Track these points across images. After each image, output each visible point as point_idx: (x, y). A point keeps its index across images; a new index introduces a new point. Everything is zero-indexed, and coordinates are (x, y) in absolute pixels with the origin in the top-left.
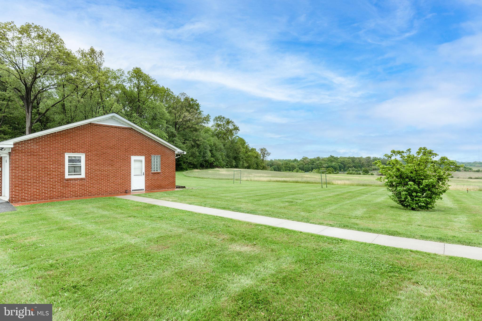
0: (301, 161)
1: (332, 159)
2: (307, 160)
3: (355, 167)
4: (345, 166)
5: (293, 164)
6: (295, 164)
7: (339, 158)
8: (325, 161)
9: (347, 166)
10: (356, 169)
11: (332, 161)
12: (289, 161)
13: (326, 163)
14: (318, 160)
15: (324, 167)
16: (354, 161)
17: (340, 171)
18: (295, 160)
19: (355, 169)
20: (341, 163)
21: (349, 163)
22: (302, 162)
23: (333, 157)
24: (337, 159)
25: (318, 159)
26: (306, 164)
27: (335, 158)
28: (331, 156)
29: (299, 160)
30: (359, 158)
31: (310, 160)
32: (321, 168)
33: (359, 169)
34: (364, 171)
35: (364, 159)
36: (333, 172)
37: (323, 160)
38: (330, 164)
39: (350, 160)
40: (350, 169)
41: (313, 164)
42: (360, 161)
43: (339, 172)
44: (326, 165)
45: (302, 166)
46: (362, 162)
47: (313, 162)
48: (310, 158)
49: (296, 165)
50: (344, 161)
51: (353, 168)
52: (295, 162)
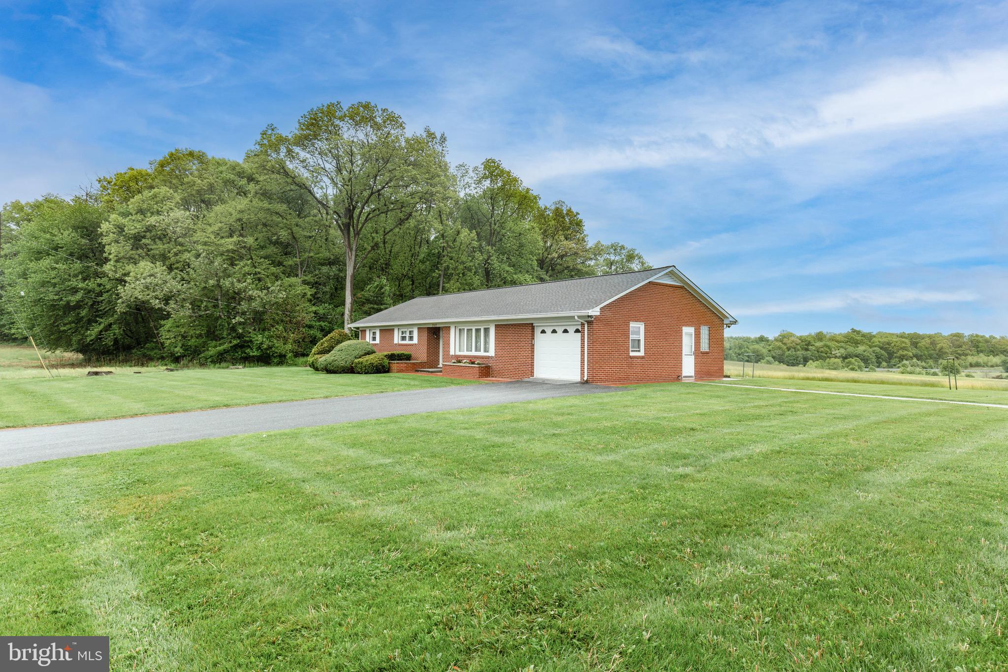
0: (776, 340)
1: (854, 338)
2: (793, 339)
3: (919, 357)
4: (891, 355)
5: (756, 346)
6: (761, 348)
7: (874, 336)
8: (837, 341)
9: (898, 355)
10: (924, 364)
11: (856, 343)
12: (747, 340)
13: (842, 347)
14: (821, 340)
15: (836, 357)
16: (917, 343)
17: (878, 367)
18: (762, 339)
19: (919, 362)
20: (881, 348)
21: (904, 349)
22: (779, 344)
23: (858, 332)
24: (869, 337)
25: (820, 337)
26: (789, 349)
27: (864, 336)
28: (854, 331)
29: (771, 338)
30: (930, 337)
31: (800, 338)
32: (830, 358)
33: (931, 362)
34: (945, 368)
35: (944, 337)
36: (860, 368)
37: (833, 339)
38: (851, 349)
39: (907, 341)
40: (905, 362)
41: (807, 350)
42: (933, 343)
43: (877, 369)
44: (842, 351)
45: (778, 352)
46: (938, 346)
47: (806, 344)
48: (798, 334)
49: (765, 351)
50: (889, 344)
51: (915, 360)
52: (762, 344)
